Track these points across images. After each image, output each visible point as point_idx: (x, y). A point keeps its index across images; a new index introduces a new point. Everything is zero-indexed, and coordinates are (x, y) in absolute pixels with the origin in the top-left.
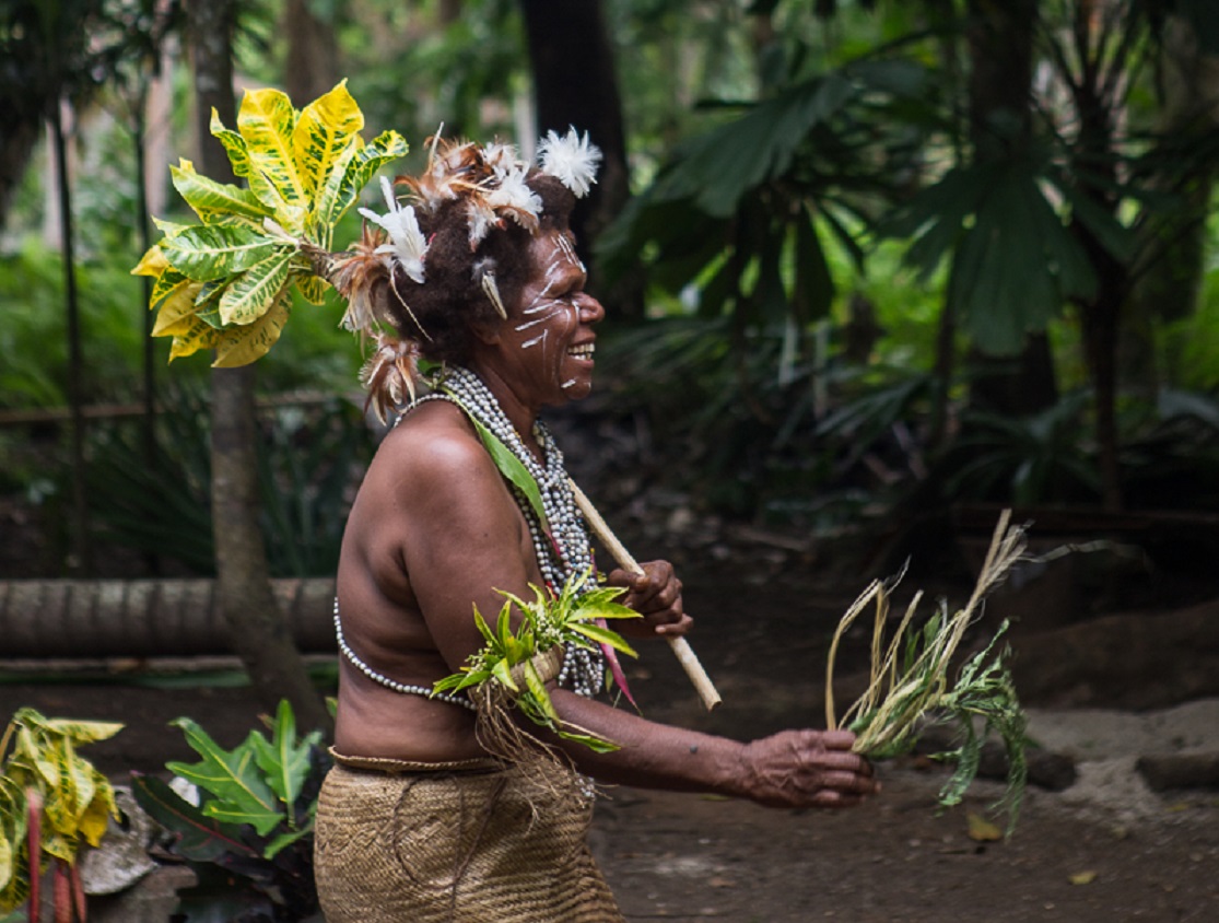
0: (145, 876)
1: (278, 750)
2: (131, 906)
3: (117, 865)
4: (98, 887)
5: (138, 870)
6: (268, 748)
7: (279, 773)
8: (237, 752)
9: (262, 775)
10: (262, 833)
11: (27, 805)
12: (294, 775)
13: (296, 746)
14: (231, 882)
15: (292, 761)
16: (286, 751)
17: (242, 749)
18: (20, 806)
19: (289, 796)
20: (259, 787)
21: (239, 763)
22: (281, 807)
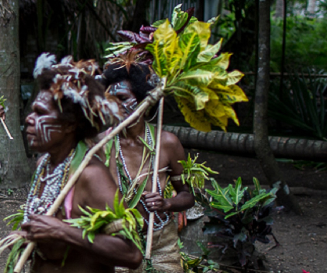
0: (202, 217)
1: (236, 190)
2: (198, 224)
3: (195, 212)
4: (189, 217)
5: (200, 215)
6: (233, 189)
7: (235, 196)
8: (225, 189)
9: (230, 196)
10: (225, 212)
11: (172, 195)
12: (239, 197)
13: (241, 189)
14: (219, 222)
15: (239, 193)
16: (238, 191)
17: (226, 188)
18: (170, 195)
19: (237, 203)
20: (229, 199)
21: (225, 192)
22: (234, 205)
